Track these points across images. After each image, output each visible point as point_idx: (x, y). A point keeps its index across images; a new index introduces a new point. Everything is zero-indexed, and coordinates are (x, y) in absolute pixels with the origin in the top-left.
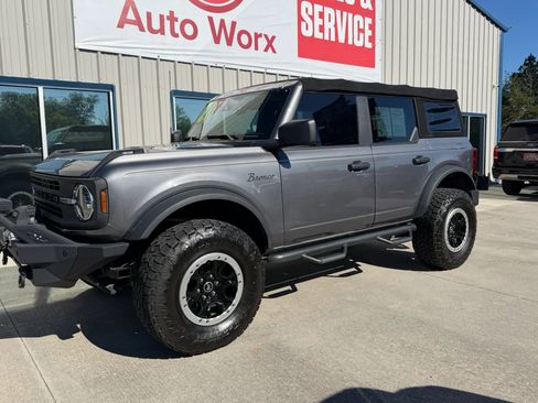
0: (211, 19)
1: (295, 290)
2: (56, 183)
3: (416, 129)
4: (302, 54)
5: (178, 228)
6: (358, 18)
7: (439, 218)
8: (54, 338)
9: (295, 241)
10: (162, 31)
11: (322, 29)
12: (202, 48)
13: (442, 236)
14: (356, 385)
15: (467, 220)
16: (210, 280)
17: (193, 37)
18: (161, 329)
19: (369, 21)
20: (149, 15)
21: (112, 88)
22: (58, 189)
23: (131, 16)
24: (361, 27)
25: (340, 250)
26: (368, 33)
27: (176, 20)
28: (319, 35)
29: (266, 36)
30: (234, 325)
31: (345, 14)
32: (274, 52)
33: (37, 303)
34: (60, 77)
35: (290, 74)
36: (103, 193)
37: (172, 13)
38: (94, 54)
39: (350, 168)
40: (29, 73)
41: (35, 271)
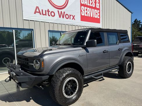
0: (58, 11)
1: (88, 85)
3: (118, 41)
4: (81, 20)
6: (96, 10)
7: (125, 65)
8: (25, 101)
10: (46, 14)
11: (87, 13)
12: (56, 19)
13: (126, 69)
15: (131, 65)
16: (70, 85)
17: (54, 16)
18: (58, 99)
19: (98, 11)
20: (42, 10)
21: (33, 30)
22: (28, 61)
23: (37, 10)
24: (97, 13)
25: (101, 75)
26: (98, 14)
28: (86, 15)
29: (72, 15)
30: (76, 97)
31: (92, 9)
32: (75, 19)
33: (17, 91)
34: (19, 27)
35: (79, 25)
36: (42, 62)
37: (48, 10)
38: (28, 21)
39: (103, 52)
40: (11, 26)
41: (22, 84)
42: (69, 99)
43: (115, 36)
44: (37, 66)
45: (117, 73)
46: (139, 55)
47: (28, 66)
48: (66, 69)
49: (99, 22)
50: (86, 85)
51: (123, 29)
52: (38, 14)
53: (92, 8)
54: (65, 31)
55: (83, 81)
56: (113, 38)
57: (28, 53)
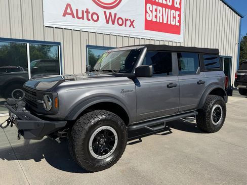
0: (105, 12)
1: (141, 141)
2: (35, 93)
3: (199, 67)
5: (89, 114)
6: (173, 11)
7: (209, 109)
8: (32, 161)
9: (142, 120)
10: (83, 18)
11: (156, 17)
12: (101, 25)
13: (210, 117)
15: (222, 110)
16: (103, 138)
17: (97, 20)
19: (178, 13)
20: (77, 10)
21: (59, 44)
23: (69, 11)
24: (174, 16)
25: (162, 124)
26: (178, 18)
27: (89, 13)
28: (154, 20)
29: (130, 20)
30: (113, 159)
31: (167, 9)
32: (134, 27)
33: (25, 143)
34: (36, 39)
35: (141, 37)
36: (56, 99)
37: (87, 9)
38: (52, 29)
39: (168, 86)
40: (23, 37)
41: (25, 132)
42: (99, 161)
43: (193, 59)
44: (48, 105)
47: (36, 105)
48: (97, 112)
49: (179, 33)
50: (138, 140)
52: (69, 17)
53: (166, 6)
57: (44, 83)
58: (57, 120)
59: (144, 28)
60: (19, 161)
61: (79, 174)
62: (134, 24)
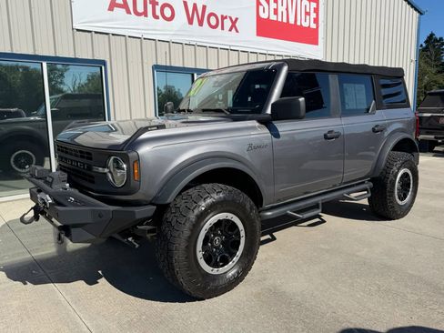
0: (185, 3)
1: (274, 239)
2: (88, 154)
3: (374, 102)
4: (259, 34)
5: (192, 192)
6: (305, 2)
7: (391, 177)
9: (279, 200)
10: (145, 14)
11: (276, 12)
12: (178, 28)
13: (393, 192)
14: (352, 326)
15: (411, 178)
16: (219, 235)
17: (171, 18)
18: (182, 278)
19: (314, 5)
21: (104, 63)
22: (91, 159)
24: (308, 10)
26: (313, 15)
27: (157, 4)
28: (273, 17)
29: (230, 18)
30: (238, 273)
32: (237, 31)
33: (58, 251)
34: (61, 54)
35: (250, 50)
36: (135, 164)
38: (89, 34)
39: (325, 136)
40: (35, 50)
41: (72, 230)
42: (214, 278)
43: (363, 86)
44: (118, 177)
45: (365, 202)
46: (436, 148)
47: (92, 177)
48: (208, 186)
49: (315, 42)
50: (268, 237)
51: (389, 66)
52: (120, 12)
54: (205, 68)
55: (258, 225)
56: (358, 93)
57: (90, 135)
58: (138, 204)
59: (255, 33)
60: (56, 285)
61: (177, 303)
62: (237, 25)
